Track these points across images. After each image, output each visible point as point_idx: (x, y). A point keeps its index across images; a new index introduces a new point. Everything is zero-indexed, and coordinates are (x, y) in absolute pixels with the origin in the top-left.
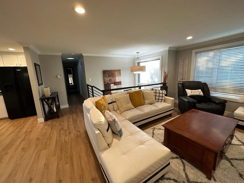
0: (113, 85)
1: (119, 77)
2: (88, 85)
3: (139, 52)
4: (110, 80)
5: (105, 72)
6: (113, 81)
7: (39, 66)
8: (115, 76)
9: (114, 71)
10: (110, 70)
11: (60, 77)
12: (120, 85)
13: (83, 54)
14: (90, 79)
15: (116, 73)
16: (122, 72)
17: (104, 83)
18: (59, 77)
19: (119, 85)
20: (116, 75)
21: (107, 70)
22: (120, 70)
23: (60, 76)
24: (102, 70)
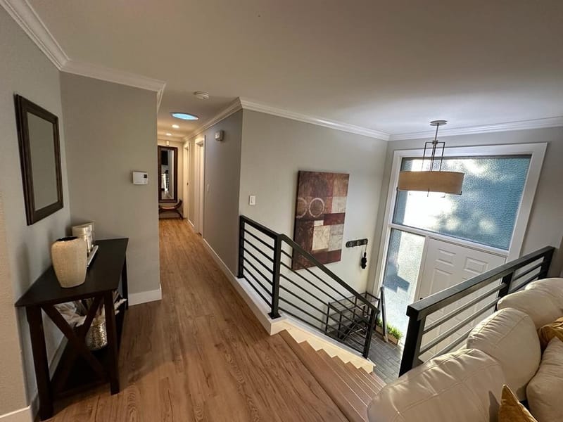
0: (322, 222)
1: (342, 199)
2: (243, 220)
3: (444, 122)
4: (315, 208)
5: (302, 178)
6: (323, 211)
7: (54, 120)
8: (332, 195)
9: (332, 176)
10: (320, 173)
11: (143, 181)
12: (339, 225)
13: (246, 104)
14: (253, 199)
15: (335, 183)
16: (351, 182)
17: (296, 214)
18: (139, 178)
19: (338, 223)
20: (336, 190)
21: (311, 172)
22: (347, 176)
23: (143, 174)
24: (297, 171)
